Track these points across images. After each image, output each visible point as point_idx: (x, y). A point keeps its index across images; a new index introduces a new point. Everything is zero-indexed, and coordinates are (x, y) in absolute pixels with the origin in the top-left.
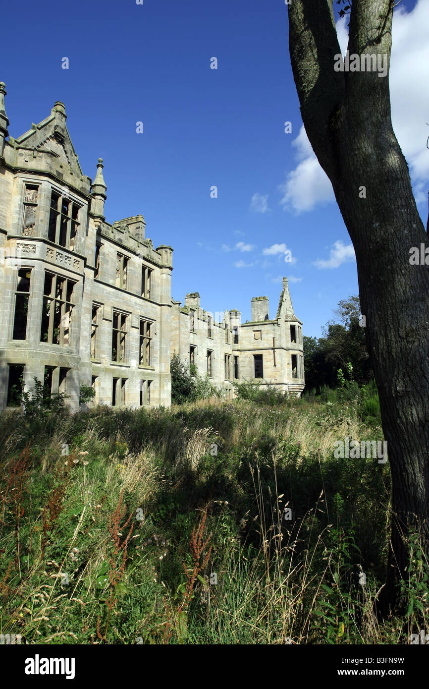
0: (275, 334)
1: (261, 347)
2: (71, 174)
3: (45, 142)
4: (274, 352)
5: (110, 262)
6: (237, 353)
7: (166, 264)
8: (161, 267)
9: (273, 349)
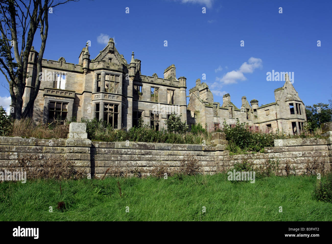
0: (276, 111)
1: (270, 119)
2: (113, 65)
3: (105, 55)
4: (277, 121)
5: (147, 92)
6: (257, 125)
7: (182, 86)
8: (179, 88)
9: (276, 120)
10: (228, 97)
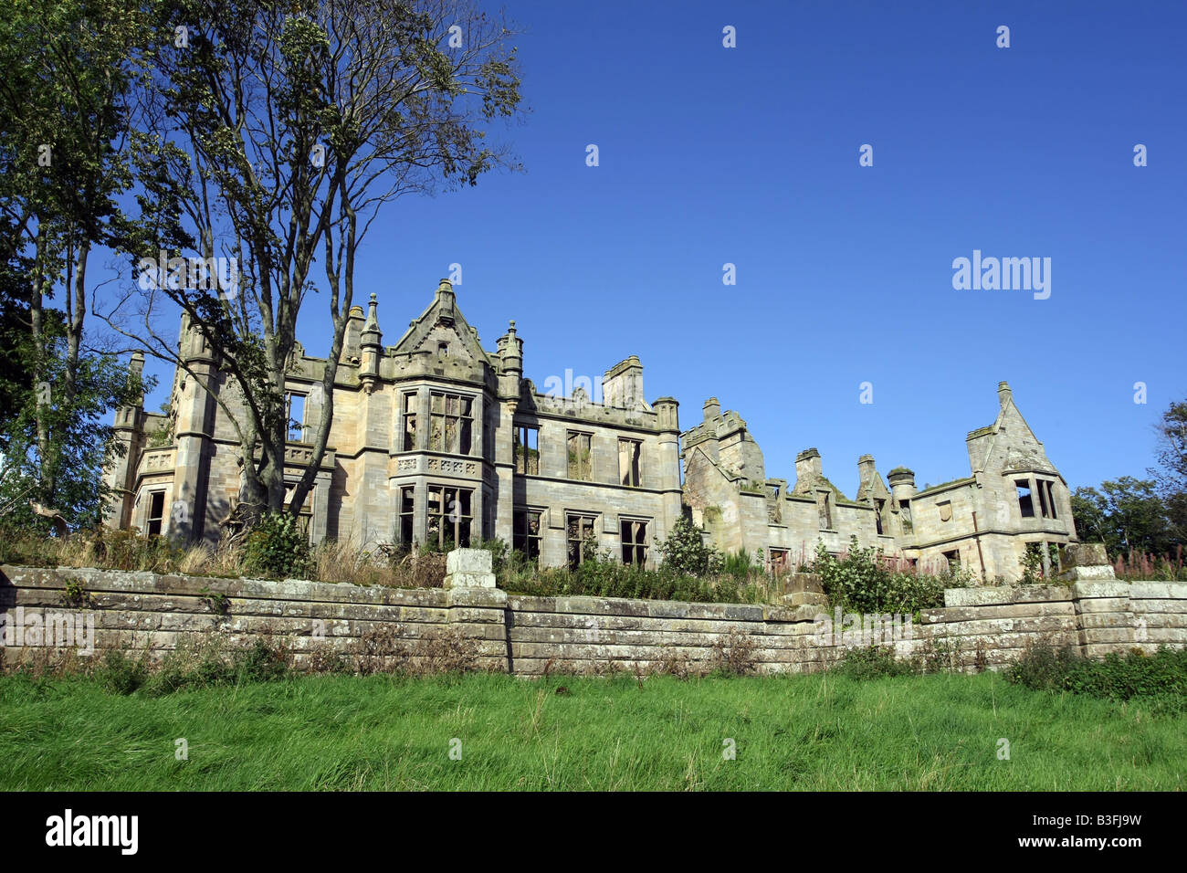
0: (974, 505)
1: (955, 535)
2: (454, 365)
3: (429, 334)
4: (978, 542)
5: (555, 447)
6: (913, 554)
7: (665, 427)
8: (657, 433)
9: (976, 536)
10: (812, 460)
